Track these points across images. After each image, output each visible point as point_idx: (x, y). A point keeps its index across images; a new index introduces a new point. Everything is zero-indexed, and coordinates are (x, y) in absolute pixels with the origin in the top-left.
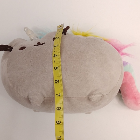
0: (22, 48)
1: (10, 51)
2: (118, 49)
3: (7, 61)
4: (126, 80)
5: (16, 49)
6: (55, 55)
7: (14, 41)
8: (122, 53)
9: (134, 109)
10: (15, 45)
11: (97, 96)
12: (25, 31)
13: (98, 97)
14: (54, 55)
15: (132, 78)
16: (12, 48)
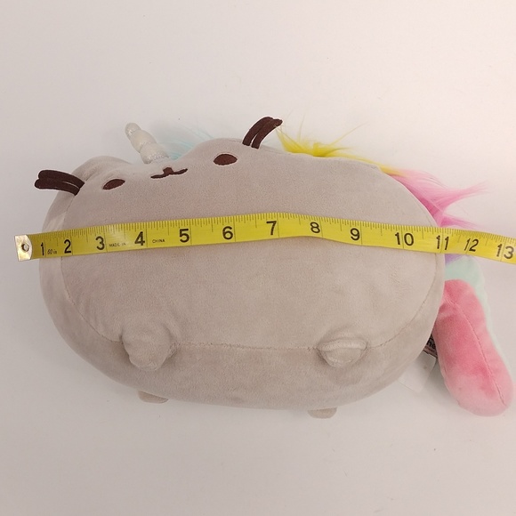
0: (114, 184)
1: (75, 192)
2: (431, 202)
3: (62, 221)
4: (454, 309)
5: (92, 187)
6: (139, 240)
7: (88, 164)
8: (445, 218)
9: (478, 411)
10: (91, 175)
11: (349, 346)
12: (128, 136)
13: (351, 349)
14: (136, 242)
15: (473, 303)
16: (81, 184)
